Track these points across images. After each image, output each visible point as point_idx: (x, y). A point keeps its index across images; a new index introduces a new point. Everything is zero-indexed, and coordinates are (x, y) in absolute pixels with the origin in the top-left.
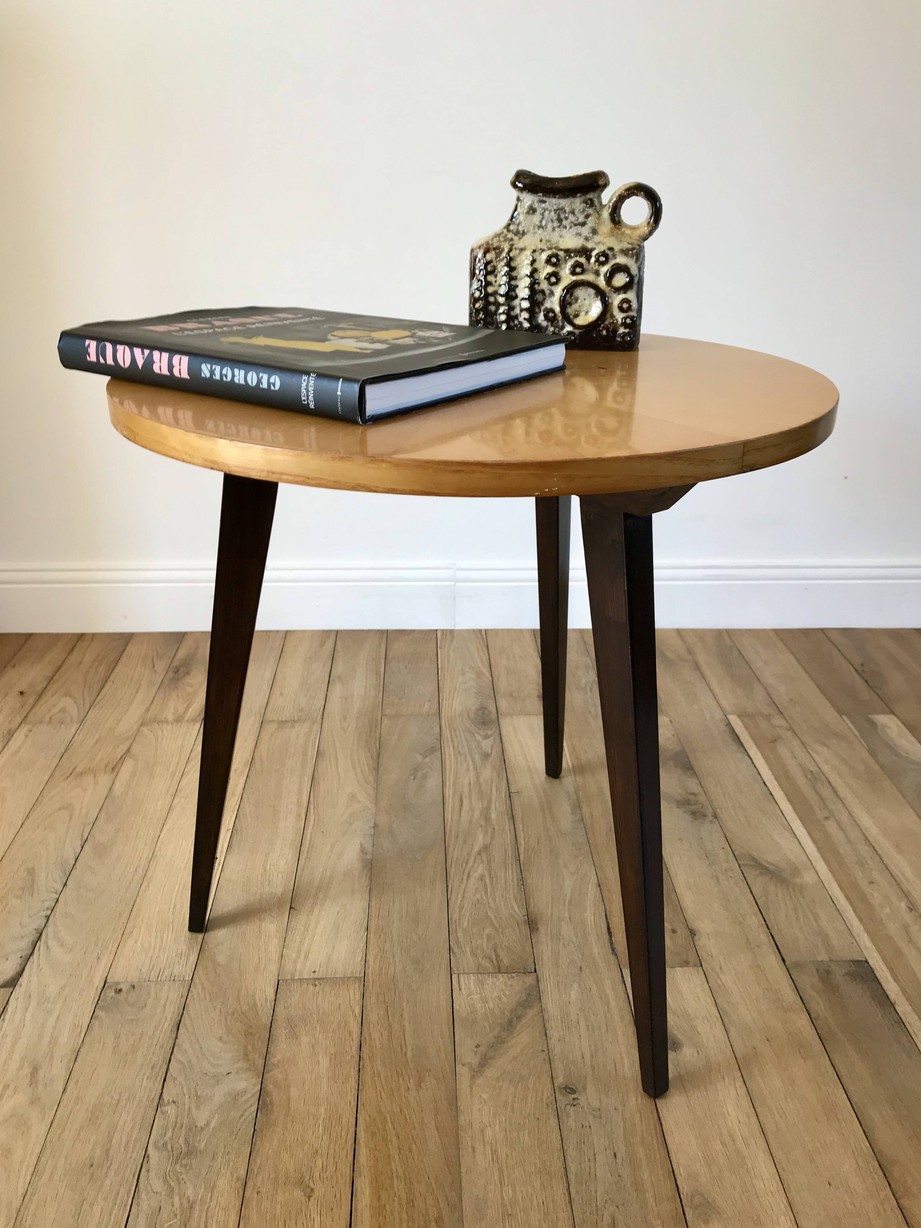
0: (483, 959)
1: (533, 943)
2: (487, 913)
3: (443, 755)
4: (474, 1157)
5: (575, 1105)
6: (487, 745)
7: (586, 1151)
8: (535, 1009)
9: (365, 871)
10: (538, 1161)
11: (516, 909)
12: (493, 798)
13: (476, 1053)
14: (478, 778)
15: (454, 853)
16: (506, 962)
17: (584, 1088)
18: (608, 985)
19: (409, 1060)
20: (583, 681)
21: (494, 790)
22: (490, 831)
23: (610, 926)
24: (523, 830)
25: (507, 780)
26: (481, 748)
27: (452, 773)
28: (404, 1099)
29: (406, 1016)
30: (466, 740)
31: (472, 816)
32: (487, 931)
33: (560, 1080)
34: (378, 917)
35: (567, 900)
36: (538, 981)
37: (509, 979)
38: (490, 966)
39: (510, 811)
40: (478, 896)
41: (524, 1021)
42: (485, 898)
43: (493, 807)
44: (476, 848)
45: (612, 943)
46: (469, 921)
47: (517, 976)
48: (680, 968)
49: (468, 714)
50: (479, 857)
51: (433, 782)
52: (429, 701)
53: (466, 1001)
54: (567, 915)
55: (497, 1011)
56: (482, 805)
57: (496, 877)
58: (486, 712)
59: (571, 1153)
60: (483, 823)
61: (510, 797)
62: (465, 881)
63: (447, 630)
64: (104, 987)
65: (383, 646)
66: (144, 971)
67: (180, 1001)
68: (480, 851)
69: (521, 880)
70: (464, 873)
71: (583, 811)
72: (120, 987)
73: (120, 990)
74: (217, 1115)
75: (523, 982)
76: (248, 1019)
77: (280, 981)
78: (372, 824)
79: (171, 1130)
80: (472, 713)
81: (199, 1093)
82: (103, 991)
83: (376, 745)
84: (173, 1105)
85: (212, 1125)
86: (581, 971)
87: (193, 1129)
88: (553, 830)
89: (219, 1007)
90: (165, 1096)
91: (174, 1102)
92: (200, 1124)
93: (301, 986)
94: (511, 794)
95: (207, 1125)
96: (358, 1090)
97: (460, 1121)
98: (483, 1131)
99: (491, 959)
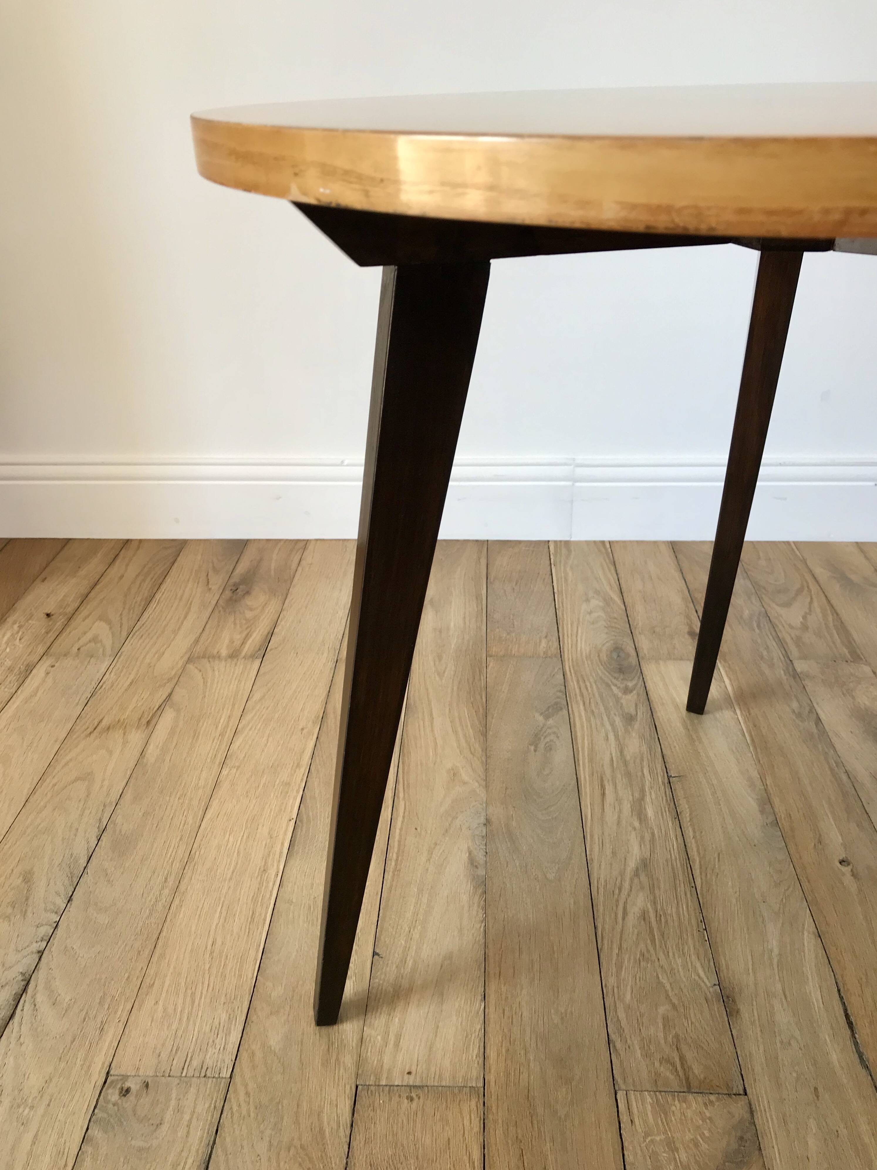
0: (661, 1063)
1: (735, 1038)
2: (658, 978)
3: (571, 716)
6: (629, 702)
8: (756, 1166)
11: (702, 973)
12: (645, 785)
14: (622, 751)
15: (600, 874)
20: (746, 613)
21: (646, 772)
22: (646, 838)
23: (848, 1013)
24: (694, 838)
25: (663, 757)
26: (622, 708)
27: (587, 743)
30: (601, 695)
31: (620, 812)
32: (662, 1010)
34: (499, 978)
36: (752, 1112)
37: (705, 1105)
39: (671, 806)
40: (642, 946)
44: (630, 865)
45: (857, 1046)
47: (717, 1099)
49: (599, 656)
50: (636, 881)
51: (561, 757)
52: (545, 637)
53: (644, 1146)
55: (693, 1167)
56: (631, 795)
57: (665, 915)
58: (623, 655)
61: (668, 783)
62: (620, 920)
63: (561, 541)
64: (105, 1082)
65: (483, 561)
66: (164, 1056)
67: (213, 1116)
68: (637, 869)
69: (701, 922)
70: (617, 906)
71: (776, 810)
72: (127, 1085)
73: (128, 1091)
75: (729, 1113)
76: (311, 1160)
77: (360, 1087)
78: (482, 819)
80: (604, 656)
82: (104, 1090)
83: (482, 698)
86: (817, 1097)
88: (737, 838)
89: (268, 1132)
93: (390, 1100)
94: (671, 779)
99: (674, 1065)
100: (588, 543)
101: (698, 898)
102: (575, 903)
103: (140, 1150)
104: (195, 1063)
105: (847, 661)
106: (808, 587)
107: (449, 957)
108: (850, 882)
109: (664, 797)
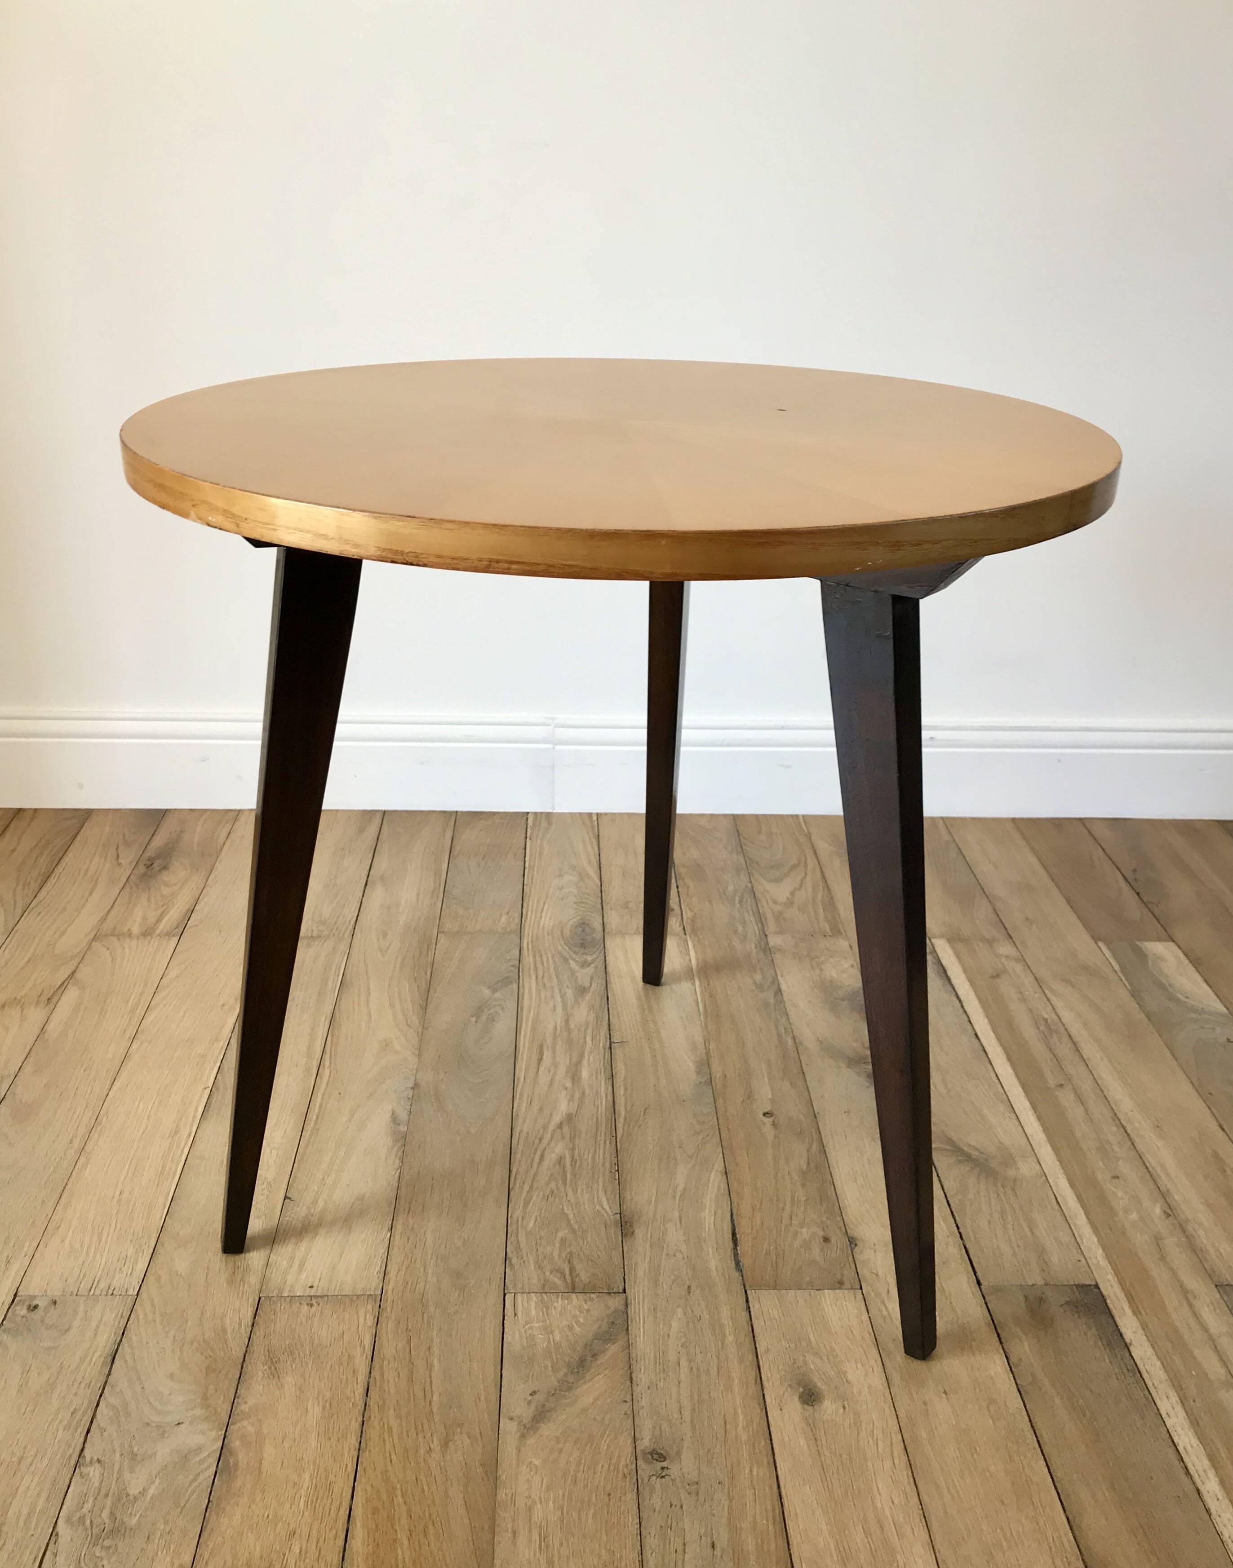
0: (551, 1273)
1: (625, 1252)
2: (563, 1209)
3: (521, 990)
4: (514, 1544)
5: (663, 1477)
6: (584, 975)
7: (672, 1539)
8: (620, 1343)
9: (395, 1149)
10: (604, 1551)
11: (605, 1205)
12: (587, 1050)
13: (529, 1402)
14: (567, 1022)
15: (525, 1125)
16: (584, 1277)
17: (679, 1453)
18: (725, 1314)
19: (434, 1410)
20: (731, 888)
21: (589, 1039)
22: (577, 1095)
23: (737, 1231)
24: (625, 1095)
25: (609, 1025)
26: (576, 981)
27: (532, 1013)
28: (422, 1463)
29: (436, 1350)
30: (556, 969)
31: (555, 1074)
32: (561, 1234)
33: (645, 1443)
34: (409, 1213)
35: (679, 1194)
36: (627, 1305)
37: (586, 1301)
38: (560, 1283)
39: (609, 1068)
40: (553, 1185)
41: (602, 1359)
42: (562, 1189)
43: (585, 1062)
44: (556, 1119)
45: (736, 1255)
46: (536, 1220)
47: (598, 1297)
48: (830, 1291)
49: (562, 931)
50: (559, 1131)
51: (503, 1027)
52: (507, 913)
53: (522, 1330)
54: (676, 1214)
55: (565, 1345)
56: (571, 1059)
57: (581, 1160)
58: (588, 930)
59: (652, 1541)
60: (569, 1084)
61: (611, 1048)
62: (535, 1165)
63: (541, 813)
64: (13, 1302)
65: (449, 834)
66: (71, 1281)
67: (119, 1322)
68: (561, 1123)
69: (615, 1164)
70: (535, 1152)
71: (713, 1070)
72: (34, 1303)
73: (36, 1307)
74: (157, 1481)
75: (606, 1306)
76: (213, 1350)
77: (263, 1299)
78: (411, 1084)
79: (91, 1500)
80: (567, 933)
81: (135, 1449)
82: (12, 1307)
83: (426, 974)
84: (97, 1465)
85: (151, 1492)
86: (689, 1293)
87: (123, 1499)
88: (667, 1095)
89: (172, 1332)
90: (87, 1453)
91: (99, 1461)
92: (133, 1491)
93: (291, 1307)
94: (612, 1045)
95: (143, 1492)
96: (359, 1450)
97: (498, 1497)
98: (530, 1509)
99: (563, 1274)
100: (572, 815)
101: (616, 1146)
102: (493, 1152)
103: (49, 1349)
104: (103, 1285)
105: (825, 936)
106: (805, 862)
107: (361, 1198)
108: (768, 1130)
109: (602, 1060)
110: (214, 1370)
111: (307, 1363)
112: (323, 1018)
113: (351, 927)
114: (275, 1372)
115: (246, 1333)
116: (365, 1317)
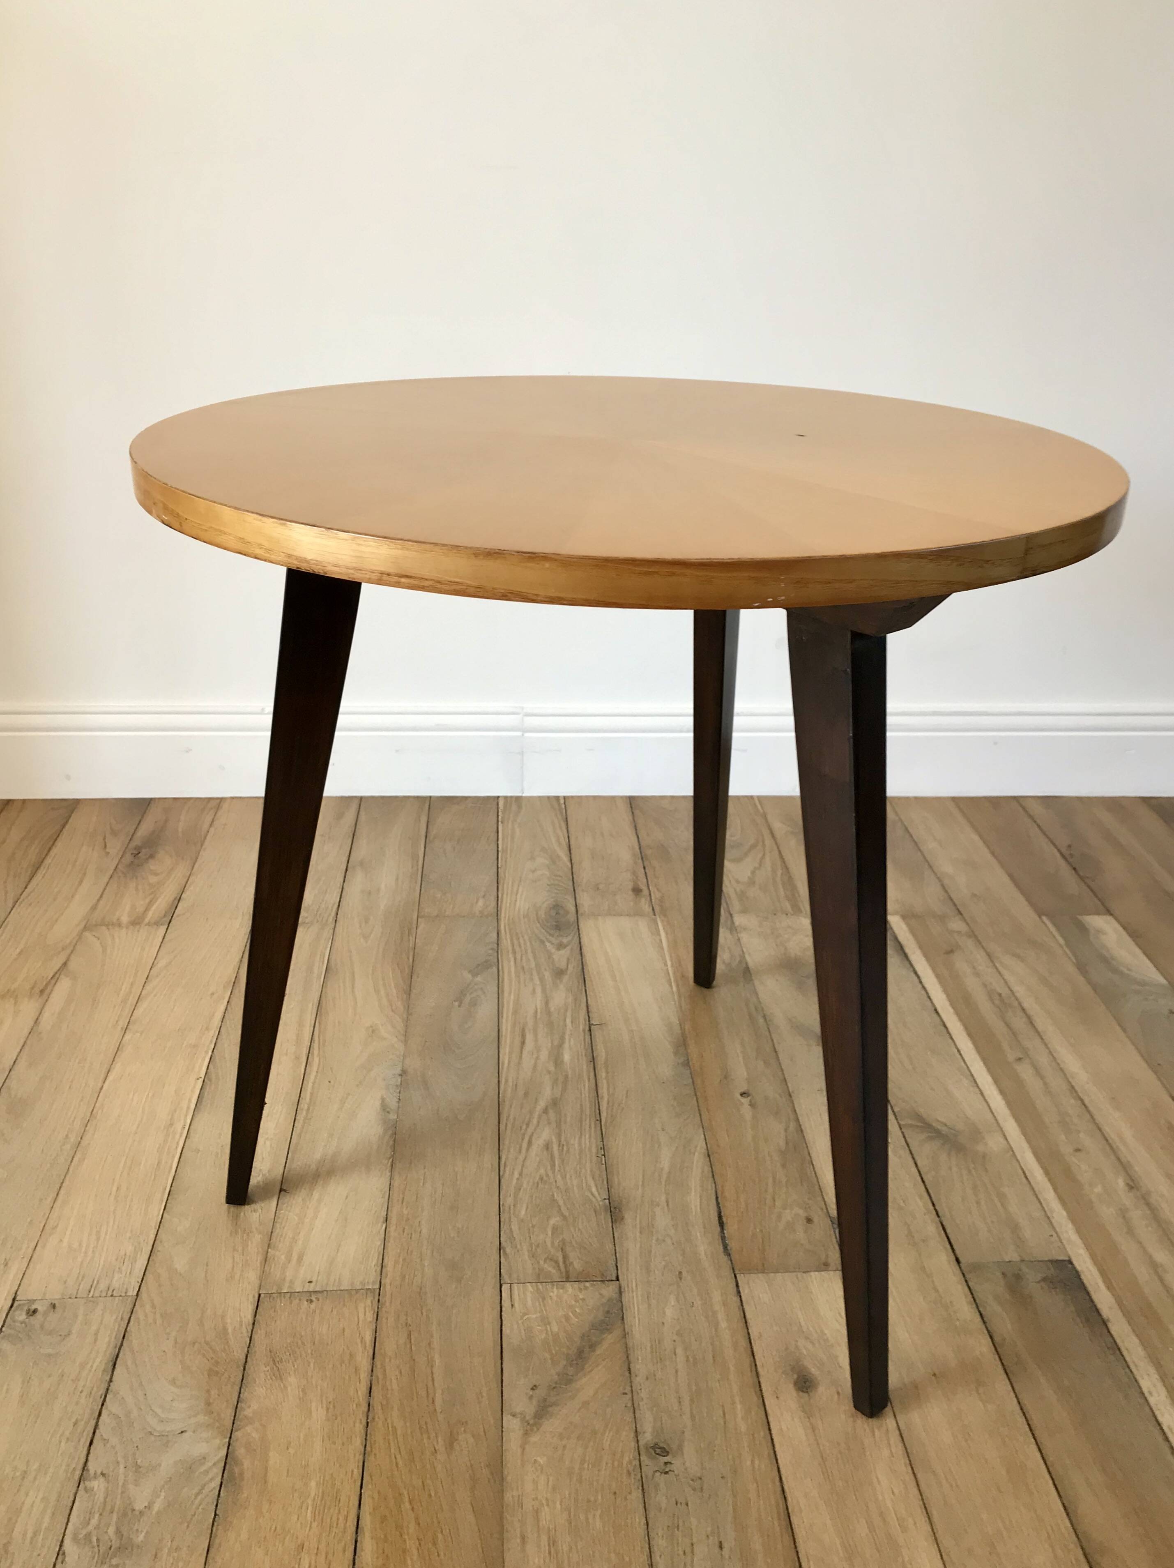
0: (545, 1261)
1: (616, 1238)
2: (553, 1195)
3: (501, 973)
4: (523, 1550)
5: (666, 1473)
6: (561, 957)
7: (680, 1540)
8: (617, 1332)
9: (387, 1137)
10: (612, 1555)
11: (594, 1190)
12: (568, 1032)
13: (531, 1397)
14: (547, 1003)
15: (511, 1112)
16: (577, 1265)
17: (680, 1448)
18: (717, 1297)
19: (438, 1409)
21: (568, 1021)
22: (561, 1079)
23: (722, 1214)
24: (607, 1078)
25: (587, 1007)
26: (553, 962)
27: (512, 997)
28: (428, 1466)
29: (436, 1345)
30: (533, 951)
31: (537, 1058)
32: (552, 1221)
33: (647, 1436)
34: (402, 1203)
35: (664, 1177)
36: (620, 1293)
37: (580, 1290)
38: (554, 1271)
39: (590, 1050)
40: (542, 1171)
41: (598, 1352)
42: (551, 1175)
43: (566, 1045)
44: (542, 1104)
45: (723, 1238)
46: (527, 1207)
47: (592, 1285)
48: (817, 1273)
49: (537, 914)
50: (545, 1116)
51: (486, 1010)
52: (484, 897)
53: (520, 1322)
54: (663, 1198)
55: (562, 1335)
56: (552, 1042)
57: (568, 1145)
58: (561, 912)
59: (660, 1542)
60: (552, 1068)
61: (590, 1030)
62: (524, 1151)
63: (511, 797)
64: (12, 1306)
65: (424, 820)
66: (70, 1283)
67: (119, 1326)
68: (547, 1107)
69: (601, 1148)
70: (523, 1139)
71: (690, 1051)
72: (33, 1307)
73: (35, 1311)
74: (163, 1494)
75: (601, 1294)
76: (214, 1351)
77: (262, 1296)
78: (398, 1070)
79: (97, 1516)
80: (542, 914)
81: (139, 1461)
82: (11, 1312)
83: (408, 958)
84: (102, 1479)
85: (156, 1507)
86: (681, 1278)
87: (128, 1514)
88: (647, 1077)
89: (174, 1334)
90: (90, 1465)
91: (103, 1474)
92: (139, 1506)
93: (291, 1303)
94: (592, 1027)
95: (149, 1507)
96: (365, 1454)
97: (506, 1499)
98: (537, 1512)
99: (557, 1262)
100: (540, 798)
101: (601, 1129)
102: (483, 1138)
103: (49, 1356)
104: (102, 1286)
105: (787, 914)
106: (763, 842)
108: (746, 1111)
109: (583, 1043)
110: (217, 1373)
111: (309, 1363)
112: (311, 1005)
113: (333, 914)
114: (278, 1375)
115: (248, 1332)
116: (364, 1311)
